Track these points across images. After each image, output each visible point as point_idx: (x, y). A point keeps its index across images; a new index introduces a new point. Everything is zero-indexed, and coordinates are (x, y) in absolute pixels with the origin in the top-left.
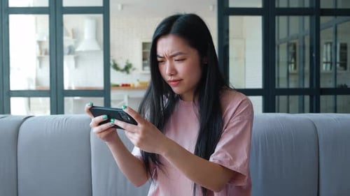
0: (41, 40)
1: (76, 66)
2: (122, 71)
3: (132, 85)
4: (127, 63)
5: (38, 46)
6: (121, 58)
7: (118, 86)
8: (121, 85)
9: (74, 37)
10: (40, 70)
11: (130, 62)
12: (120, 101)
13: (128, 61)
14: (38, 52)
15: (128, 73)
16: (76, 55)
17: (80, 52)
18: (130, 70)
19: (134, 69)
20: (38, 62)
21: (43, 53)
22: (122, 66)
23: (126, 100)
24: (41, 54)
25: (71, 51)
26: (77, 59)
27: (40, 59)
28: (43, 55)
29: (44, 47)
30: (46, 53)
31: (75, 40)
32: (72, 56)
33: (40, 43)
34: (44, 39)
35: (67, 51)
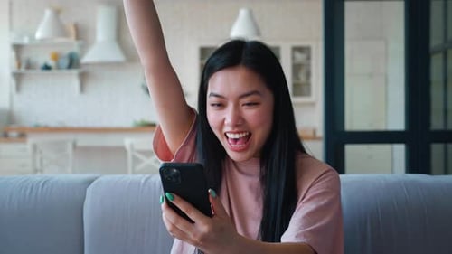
0: (18, 41)
1: (82, 89)
5: (13, 54)
7: (152, 125)
9: (78, 37)
10: (16, 97)
14: (14, 64)
16: (81, 70)
17: (87, 64)
21: (23, 65)
24: (19, 66)
25: (73, 62)
26: (84, 77)
27: (18, 77)
28: (23, 70)
29: (25, 55)
30: (29, 66)
31: (81, 42)
32: (75, 72)
33: (18, 48)
34: (26, 40)
35: (65, 62)
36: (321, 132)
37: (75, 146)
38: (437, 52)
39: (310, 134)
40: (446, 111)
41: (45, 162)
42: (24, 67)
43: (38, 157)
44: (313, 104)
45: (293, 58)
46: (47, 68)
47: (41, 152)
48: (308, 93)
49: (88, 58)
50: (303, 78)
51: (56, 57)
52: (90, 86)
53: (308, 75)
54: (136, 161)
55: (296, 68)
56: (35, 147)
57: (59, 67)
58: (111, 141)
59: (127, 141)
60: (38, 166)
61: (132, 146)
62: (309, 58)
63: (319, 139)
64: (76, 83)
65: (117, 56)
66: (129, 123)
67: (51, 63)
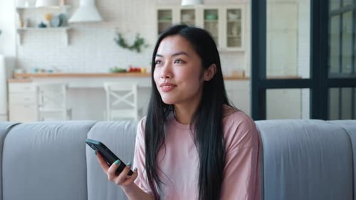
0: (22, 6)
1: (70, 42)
2: (131, 48)
3: (142, 70)
4: (137, 37)
5: (18, 15)
6: (129, 31)
7: (124, 71)
8: (128, 69)
9: (66, 2)
10: (21, 48)
11: (141, 37)
13: (138, 34)
14: (19, 23)
15: (139, 51)
16: (68, 28)
17: (73, 23)
18: (142, 47)
19: (147, 46)
20: (18, 37)
21: (25, 24)
22: (131, 41)
23: (134, 91)
24: (22, 25)
25: (62, 22)
26: (71, 33)
27: (22, 33)
28: (25, 28)
29: (26, 17)
30: (30, 25)
31: (68, 6)
32: (63, 29)
33: (21, 11)
34: (27, 5)
35: (57, 22)
36: (248, 74)
37: (67, 88)
38: (335, 14)
39: (241, 75)
41: (45, 99)
42: (26, 26)
43: (40, 96)
44: (242, 52)
45: (228, 18)
46: (43, 26)
47: (42, 92)
48: (239, 44)
49: (74, 19)
50: (235, 32)
51: (50, 18)
52: (75, 39)
53: (239, 30)
54: (112, 98)
55: (230, 25)
56: (38, 89)
57: (52, 26)
58: (94, 83)
59: (107, 84)
60: (41, 103)
61: (109, 87)
62: (239, 18)
63: (247, 79)
64: (64, 37)
65: (95, 17)
66: (106, 70)
67: (46, 22)
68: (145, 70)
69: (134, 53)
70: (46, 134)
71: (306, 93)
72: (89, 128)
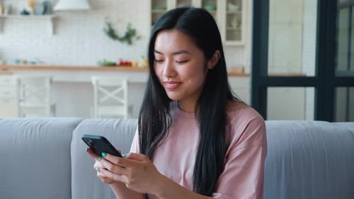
1: (55, 31)
2: (122, 40)
3: (134, 64)
4: (129, 28)
6: (119, 21)
7: (114, 65)
8: (118, 62)
11: (133, 27)
12: (116, 88)
13: (130, 25)
15: (130, 43)
16: (53, 16)
17: (58, 11)
18: (134, 39)
19: (139, 38)
21: (6, 11)
22: (121, 32)
23: (124, 86)
24: (3, 12)
25: (47, 9)
26: (56, 21)
27: (2, 20)
28: (6, 15)
30: (11, 12)
32: (48, 18)
35: (41, 9)
36: (248, 70)
37: (51, 82)
38: (344, 7)
39: (240, 71)
40: (349, 54)
41: (27, 94)
43: (22, 90)
44: (242, 47)
45: (228, 9)
46: (26, 13)
47: (24, 86)
48: (239, 38)
49: (60, 6)
50: (234, 24)
51: (33, 5)
52: (61, 29)
53: (239, 23)
54: (100, 94)
55: (230, 17)
56: (19, 81)
57: (35, 13)
58: (81, 77)
59: (94, 78)
60: (22, 98)
61: (97, 82)
62: (240, 9)
63: (247, 75)
64: (49, 26)
67: (29, 9)
68: (137, 64)
69: (125, 45)
70: (27, 131)
71: (311, 91)
72: (75, 126)
